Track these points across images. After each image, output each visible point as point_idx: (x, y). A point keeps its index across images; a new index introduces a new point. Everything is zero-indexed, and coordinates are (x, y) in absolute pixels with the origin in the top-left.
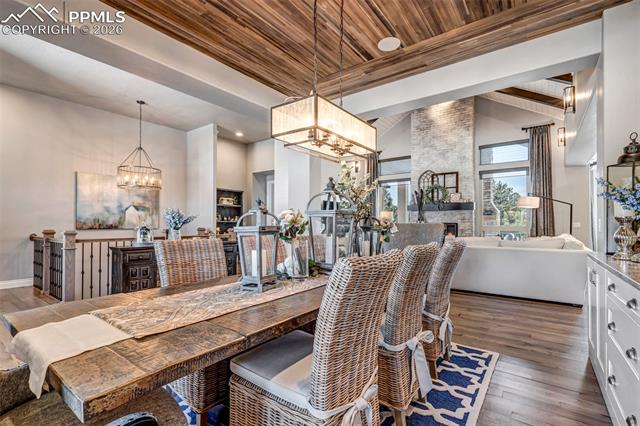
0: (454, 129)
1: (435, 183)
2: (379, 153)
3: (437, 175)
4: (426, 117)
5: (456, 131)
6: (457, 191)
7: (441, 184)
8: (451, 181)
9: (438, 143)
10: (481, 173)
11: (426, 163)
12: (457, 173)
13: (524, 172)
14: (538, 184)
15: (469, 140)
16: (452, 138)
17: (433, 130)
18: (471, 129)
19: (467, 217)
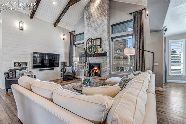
0: (100, 17)
1: (93, 44)
2: (75, 31)
3: (93, 40)
4: (89, 13)
5: (101, 18)
6: (101, 47)
7: (95, 44)
8: (98, 43)
9: (94, 25)
10: (112, 38)
11: (89, 34)
12: (101, 38)
13: (131, 37)
14: (137, 42)
15: (106, 22)
16: (99, 21)
17: (92, 18)
18: (107, 16)
19: (105, 60)
